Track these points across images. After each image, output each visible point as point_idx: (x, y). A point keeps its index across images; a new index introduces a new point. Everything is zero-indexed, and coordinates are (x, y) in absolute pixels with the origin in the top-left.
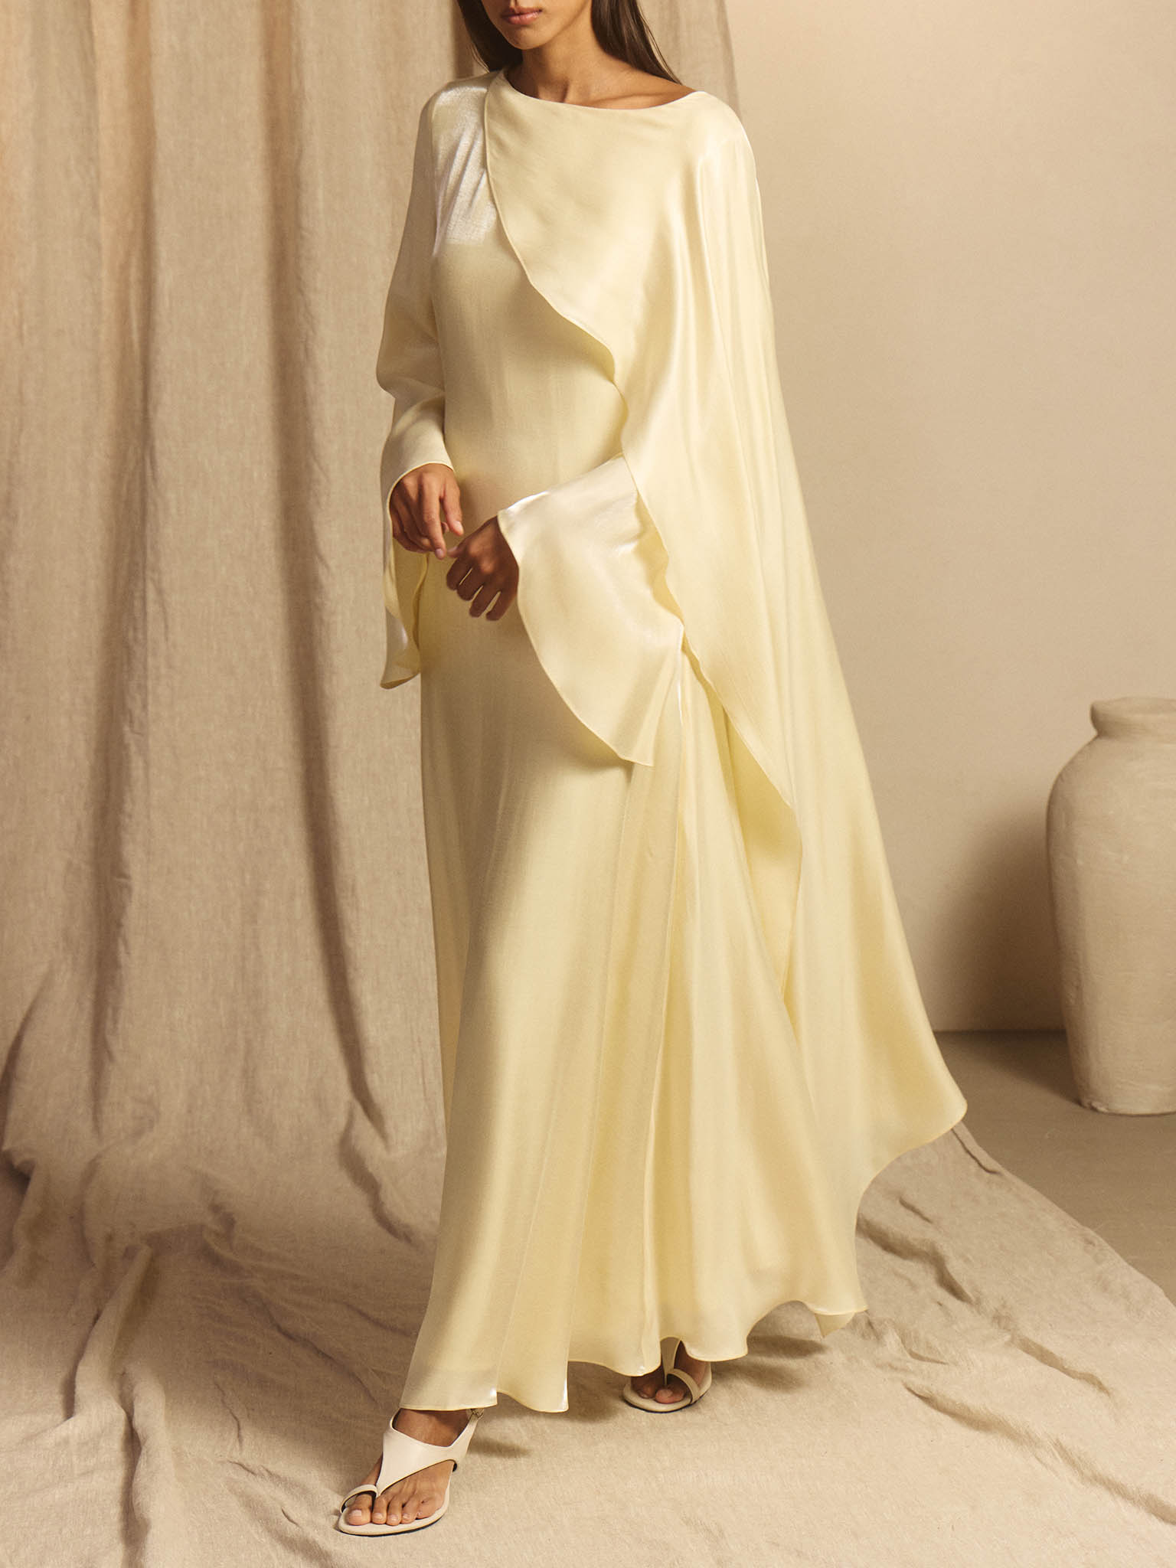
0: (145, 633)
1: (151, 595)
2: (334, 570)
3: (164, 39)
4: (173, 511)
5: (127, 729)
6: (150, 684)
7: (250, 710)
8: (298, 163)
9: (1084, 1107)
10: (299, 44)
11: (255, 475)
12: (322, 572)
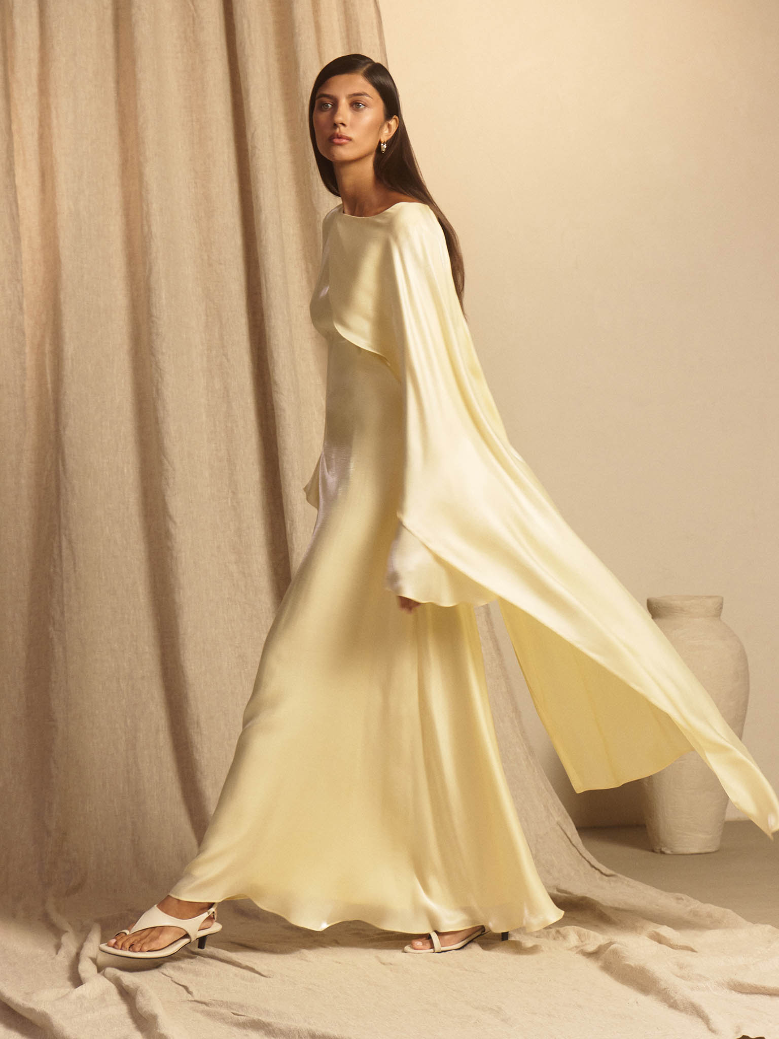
0: (61, 569)
1: (64, 544)
2: (179, 524)
3: (65, 205)
4: (77, 492)
5: (51, 629)
6: (65, 599)
7: (126, 616)
8: (149, 277)
9: (657, 853)
10: (147, 206)
11: (125, 470)
12: (171, 525)
